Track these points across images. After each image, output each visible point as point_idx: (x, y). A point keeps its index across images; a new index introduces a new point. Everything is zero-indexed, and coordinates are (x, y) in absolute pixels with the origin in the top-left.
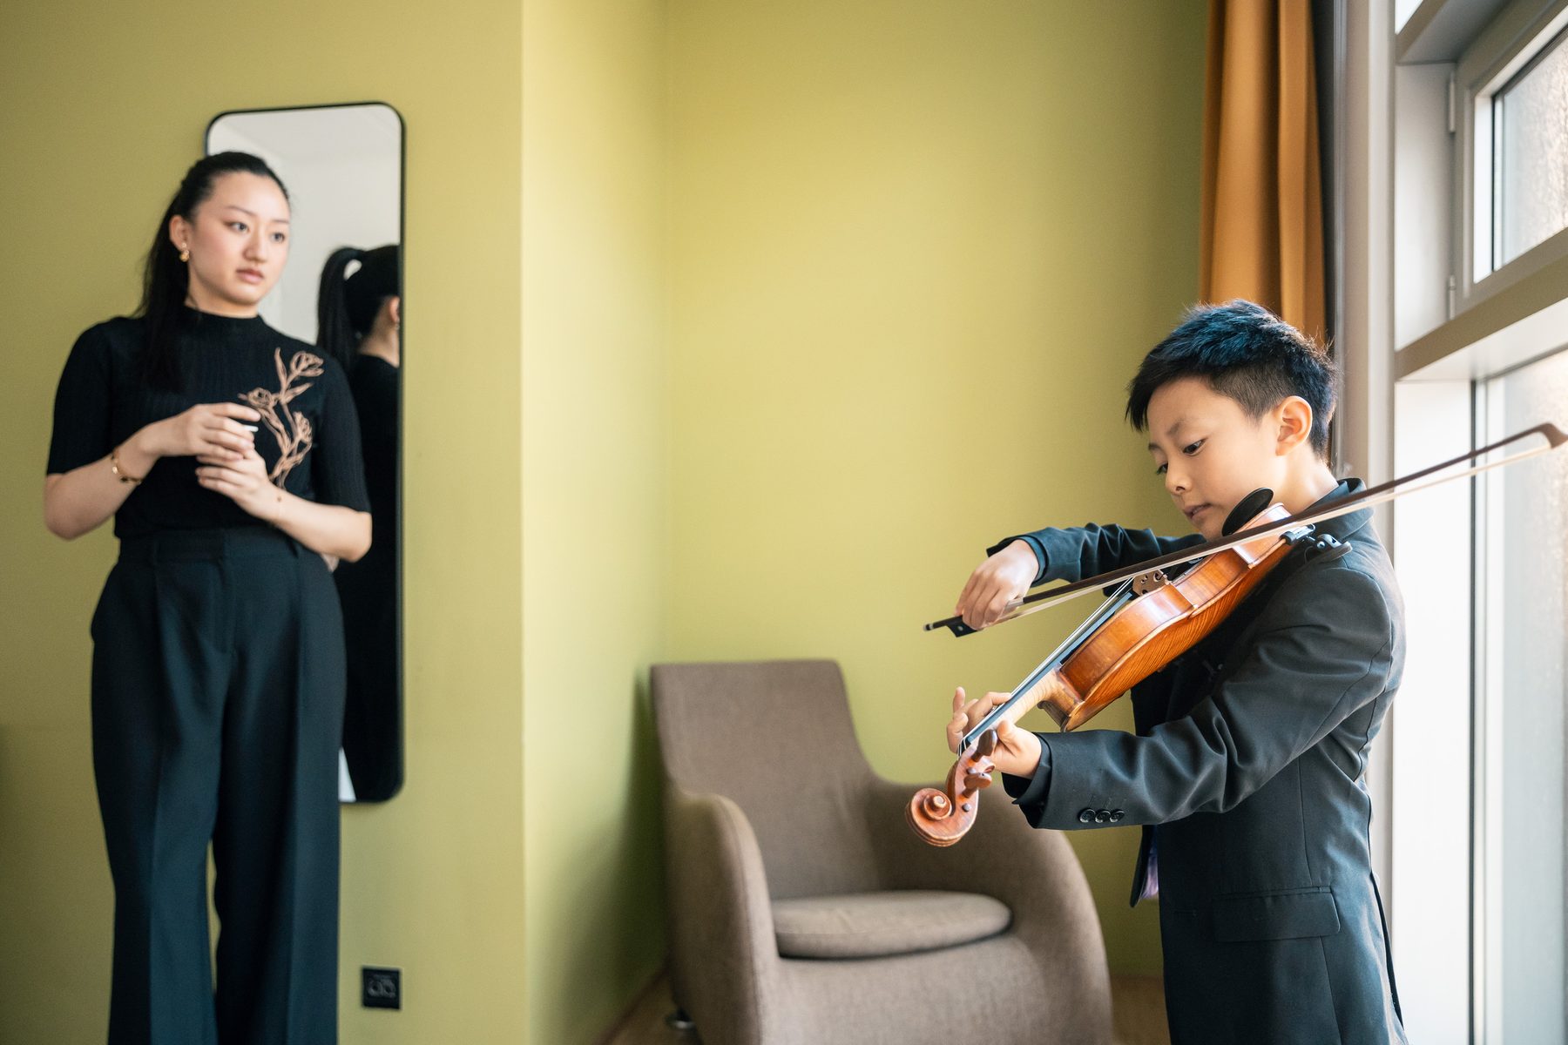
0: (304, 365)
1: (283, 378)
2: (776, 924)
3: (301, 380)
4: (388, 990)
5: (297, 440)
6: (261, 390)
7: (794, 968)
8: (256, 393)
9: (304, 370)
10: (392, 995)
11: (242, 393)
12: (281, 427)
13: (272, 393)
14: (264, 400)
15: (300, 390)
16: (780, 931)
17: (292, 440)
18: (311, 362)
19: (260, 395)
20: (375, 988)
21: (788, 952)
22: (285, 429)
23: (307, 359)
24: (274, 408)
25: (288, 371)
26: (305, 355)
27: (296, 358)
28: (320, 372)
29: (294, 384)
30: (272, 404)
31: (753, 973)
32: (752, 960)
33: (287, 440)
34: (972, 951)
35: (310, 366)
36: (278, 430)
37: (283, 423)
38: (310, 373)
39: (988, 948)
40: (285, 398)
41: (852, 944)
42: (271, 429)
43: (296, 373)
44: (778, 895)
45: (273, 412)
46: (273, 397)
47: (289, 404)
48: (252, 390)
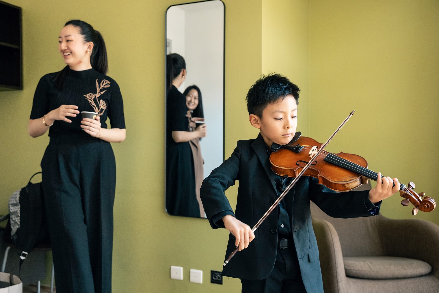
0: (104, 84)
1: (98, 89)
2: (345, 265)
3: (104, 89)
4: (219, 278)
5: (100, 109)
6: (90, 93)
7: (351, 281)
8: (89, 94)
9: (104, 86)
10: (220, 280)
11: (85, 95)
12: (95, 105)
13: (94, 94)
14: (91, 97)
15: (102, 93)
16: (346, 268)
17: (99, 109)
18: (107, 83)
19: (90, 95)
20: (215, 277)
21: (349, 275)
22: (96, 106)
23: (106, 82)
24: (93, 99)
25: (99, 86)
26: (105, 81)
27: (102, 82)
28: (109, 86)
29: (101, 91)
30: (93, 98)
31: (337, 281)
32: (337, 277)
33: (97, 109)
34: (417, 280)
35: (106, 84)
36: (94, 106)
37: (96, 104)
38: (106, 87)
39: (423, 279)
40: (98, 95)
41: (373, 274)
42: (92, 106)
43: (102, 87)
44: (346, 255)
45: (93, 101)
46: (94, 95)
47: (98, 98)
48: (88, 93)
